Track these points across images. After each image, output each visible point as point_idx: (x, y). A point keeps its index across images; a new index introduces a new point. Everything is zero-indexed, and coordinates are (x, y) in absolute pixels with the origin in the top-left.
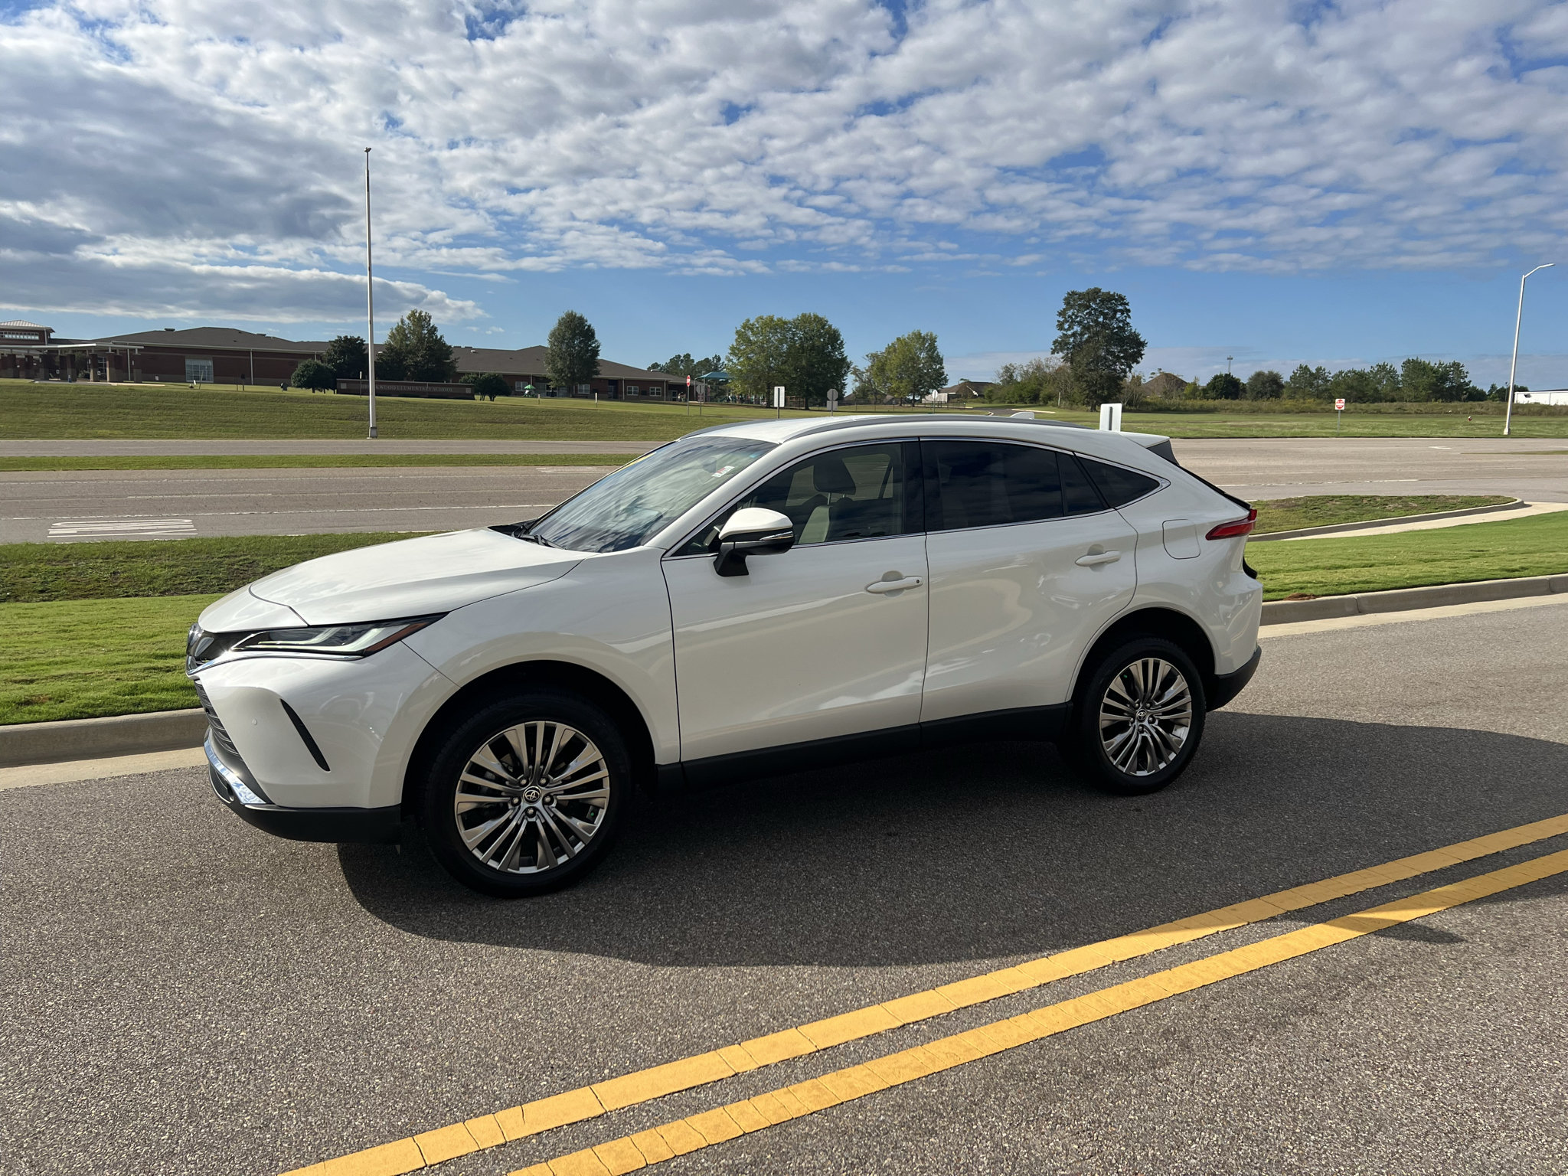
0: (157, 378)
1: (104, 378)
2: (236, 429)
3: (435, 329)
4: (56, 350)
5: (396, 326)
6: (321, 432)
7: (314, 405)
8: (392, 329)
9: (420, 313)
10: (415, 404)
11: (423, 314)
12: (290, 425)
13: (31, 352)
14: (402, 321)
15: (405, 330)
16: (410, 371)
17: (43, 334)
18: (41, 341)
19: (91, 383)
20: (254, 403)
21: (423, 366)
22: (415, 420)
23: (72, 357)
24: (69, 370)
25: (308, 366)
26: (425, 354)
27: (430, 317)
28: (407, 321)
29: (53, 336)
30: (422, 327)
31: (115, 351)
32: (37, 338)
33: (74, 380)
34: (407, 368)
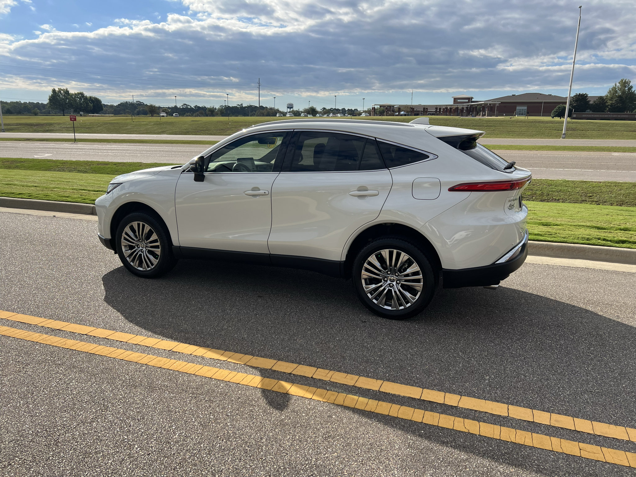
0: (504, 115)
1: (485, 115)
2: (513, 134)
3: (632, 87)
4: (473, 105)
5: (612, 87)
6: (547, 136)
7: (549, 124)
8: (610, 89)
9: (626, 80)
10: (596, 123)
11: (627, 80)
12: (535, 133)
13: (464, 106)
14: (616, 85)
15: (616, 89)
16: (608, 108)
17: (470, 99)
18: (468, 102)
19: (481, 117)
20: (524, 124)
21: (615, 106)
22: (593, 130)
23: (476, 107)
24: (474, 112)
25: (560, 107)
26: (617, 100)
27: (630, 82)
28: (618, 84)
29: (473, 100)
30: (625, 87)
31: (491, 105)
32: (468, 101)
33: (475, 116)
34: (607, 106)
